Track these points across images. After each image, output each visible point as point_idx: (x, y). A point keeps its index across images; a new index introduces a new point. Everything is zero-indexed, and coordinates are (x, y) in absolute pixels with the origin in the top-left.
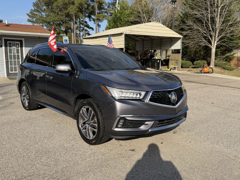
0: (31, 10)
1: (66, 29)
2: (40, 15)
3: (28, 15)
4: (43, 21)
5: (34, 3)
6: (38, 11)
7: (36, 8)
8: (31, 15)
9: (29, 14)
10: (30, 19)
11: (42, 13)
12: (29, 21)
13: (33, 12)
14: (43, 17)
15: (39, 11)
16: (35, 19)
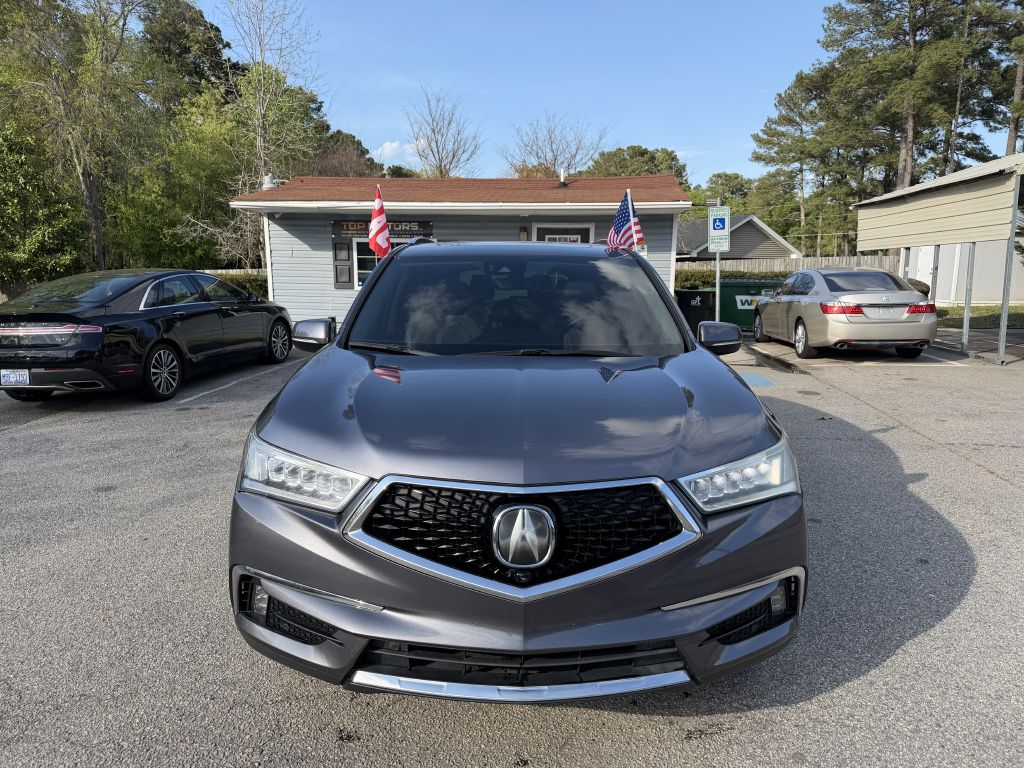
0: (769, 120)
1: (887, 176)
2: (798, 133)
3: (756, 138)
4: (802, 153)
5: (780, 95)
6: (790, 121)
7: (784, 112)
8: (765, 137)
9: (761, 134)
10: (761, 151)
11: (804, 127)
12: (758, 158)
13: (773, 126)
14: (804, 140)
15: (795, 121)
16: (776, 149)
